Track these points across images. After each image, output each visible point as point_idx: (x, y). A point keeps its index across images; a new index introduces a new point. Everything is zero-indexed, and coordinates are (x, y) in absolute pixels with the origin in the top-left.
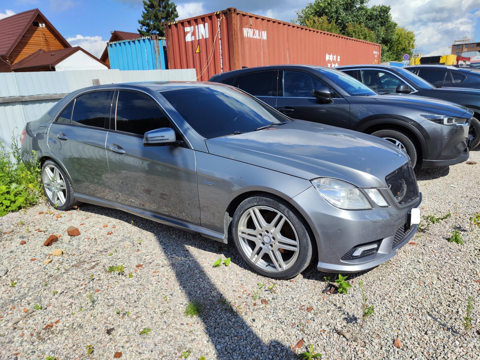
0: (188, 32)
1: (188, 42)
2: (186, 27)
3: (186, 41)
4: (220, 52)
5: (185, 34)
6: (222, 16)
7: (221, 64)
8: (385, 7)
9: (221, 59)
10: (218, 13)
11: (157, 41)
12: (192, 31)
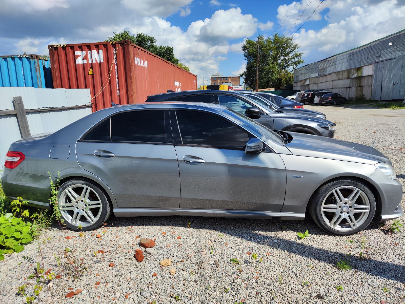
0: (78, 56)
1: (79, 64)
2: (77, 51)
3: (77, 63)
4: (116, 76)
5: (75, 57)
6: (119, 46)
7: (117, 86)
8: (170, 48)
9: (117, 82)
10: (113, 43)
11: (38, 60)
12: (84, 55)
